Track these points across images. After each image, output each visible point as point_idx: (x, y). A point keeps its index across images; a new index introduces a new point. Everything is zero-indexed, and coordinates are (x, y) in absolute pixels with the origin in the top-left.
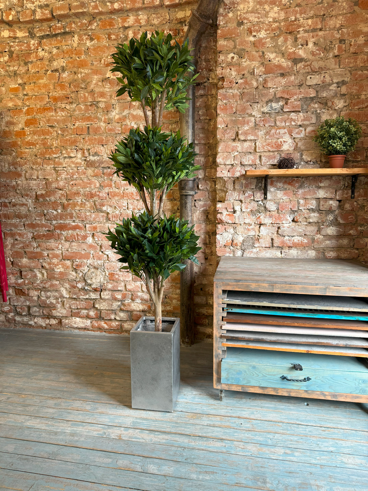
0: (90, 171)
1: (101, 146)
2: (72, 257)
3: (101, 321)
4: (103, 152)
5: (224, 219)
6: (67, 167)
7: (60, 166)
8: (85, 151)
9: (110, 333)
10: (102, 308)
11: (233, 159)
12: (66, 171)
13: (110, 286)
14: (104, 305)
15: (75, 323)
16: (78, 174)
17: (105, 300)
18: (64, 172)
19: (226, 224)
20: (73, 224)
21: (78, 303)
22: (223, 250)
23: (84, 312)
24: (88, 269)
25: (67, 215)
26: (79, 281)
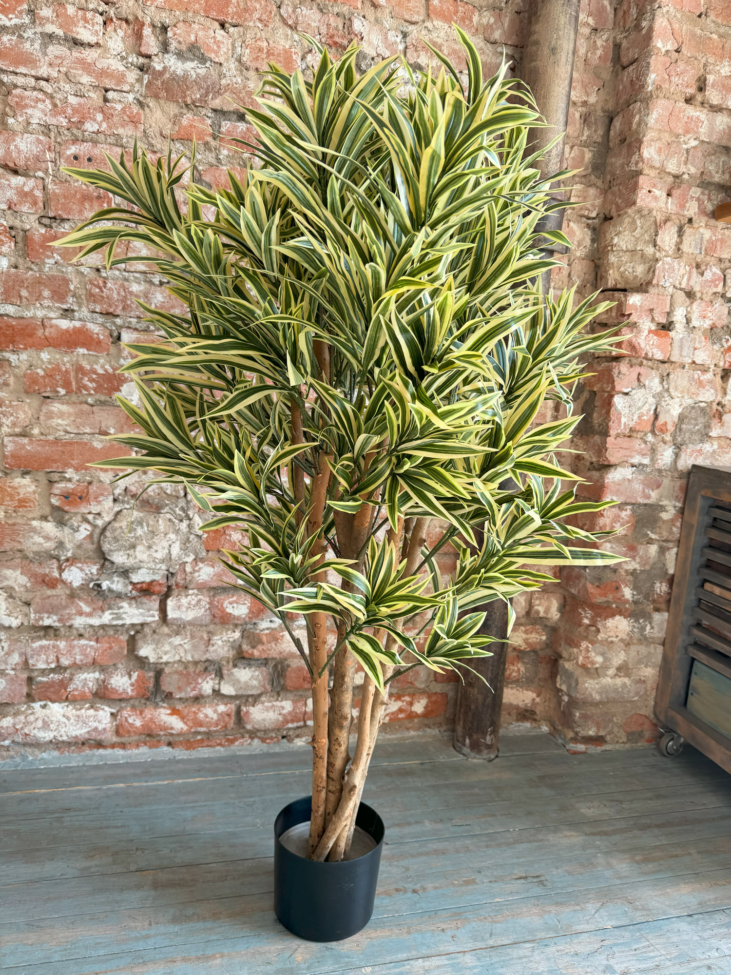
0: (158, 114)
1: (217, 25)
2: (48, 460)
3: (157, 706)
4: (224, 49)
5: (643, 345)
6: (57, 80)
7: (22, 70)
8: (147, 31)
9: (189, 745)
10: (165, 659)
11: (683, 158)
12: (52, 97)
13: (206, 573)
14: (175, 647)
15: (46, 726)
16: (107, 117)
17: (179, 628)
18: (38, 100)
19: (645, 362)
20: (65, 324)
21: (62, 644)
22: (625, 445)
23: (88, 679)
24: (117, 509)
25: (39, 282)
26: (71, 561)
